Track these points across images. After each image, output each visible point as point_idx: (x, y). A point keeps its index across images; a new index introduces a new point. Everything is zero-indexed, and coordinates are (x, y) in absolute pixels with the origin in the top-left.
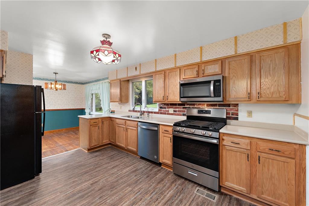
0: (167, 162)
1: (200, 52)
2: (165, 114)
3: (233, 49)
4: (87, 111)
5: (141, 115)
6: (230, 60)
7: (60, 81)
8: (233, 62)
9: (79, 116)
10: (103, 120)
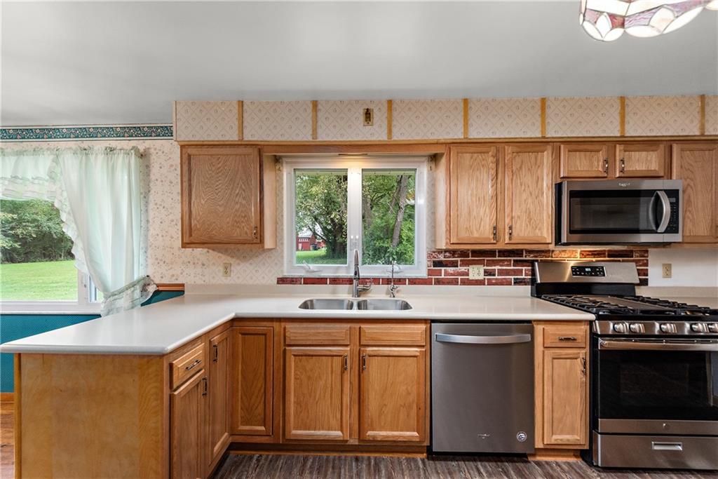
0: (568, 440)
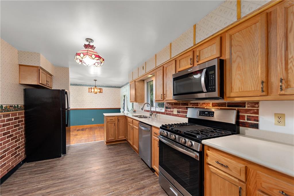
1: (193, 33)
2: (170, 114)
3: (235, 13)
4: (122, 110)
5: (151, 115)
6: (231, 32)
7: (98, 86)
8: (237, 33)
9: (104, 114)
10: (119, 118)
